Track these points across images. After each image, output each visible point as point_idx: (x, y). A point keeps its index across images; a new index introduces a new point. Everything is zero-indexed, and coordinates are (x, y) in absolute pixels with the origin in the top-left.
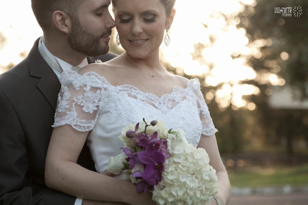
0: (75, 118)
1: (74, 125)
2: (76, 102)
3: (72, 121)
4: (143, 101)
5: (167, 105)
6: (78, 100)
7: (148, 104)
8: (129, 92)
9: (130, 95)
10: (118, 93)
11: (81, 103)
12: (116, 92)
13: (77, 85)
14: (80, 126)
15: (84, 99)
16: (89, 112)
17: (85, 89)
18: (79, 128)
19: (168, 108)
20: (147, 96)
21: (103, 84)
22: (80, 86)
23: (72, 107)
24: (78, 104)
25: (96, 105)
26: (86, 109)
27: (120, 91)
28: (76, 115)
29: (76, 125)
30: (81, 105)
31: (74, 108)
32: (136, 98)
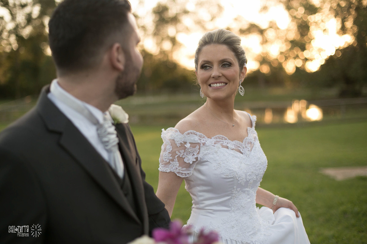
0: (177, 167)
1: (178, 173)
2: (178, 155)
3: (175, 169)
4: (233, 149)
5: (248, 149)
6: (180, 153)
7: (237, 152)
8: (222, 142)
9: (223, 146)
10: (214, 146)
11: (183, 155)
12: (213, 146)
13: (178, 142)
14: (182, 173)
15: (185, 153)
16: (189, 163)
17: (185, 145)
18: (181, 175)
19: (249, 151)
20: (235, 144)
21: (201, 139)
22: (181, 143)
23: (175, 158)
24: (181, 156)
25: (196, 157)
26: (187, 160)
27: (215, 143)
28: (178, 165)
29: (179, 173)
30: (183, 157)
31: (176, 159)
32: (227, 147)
